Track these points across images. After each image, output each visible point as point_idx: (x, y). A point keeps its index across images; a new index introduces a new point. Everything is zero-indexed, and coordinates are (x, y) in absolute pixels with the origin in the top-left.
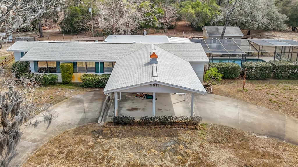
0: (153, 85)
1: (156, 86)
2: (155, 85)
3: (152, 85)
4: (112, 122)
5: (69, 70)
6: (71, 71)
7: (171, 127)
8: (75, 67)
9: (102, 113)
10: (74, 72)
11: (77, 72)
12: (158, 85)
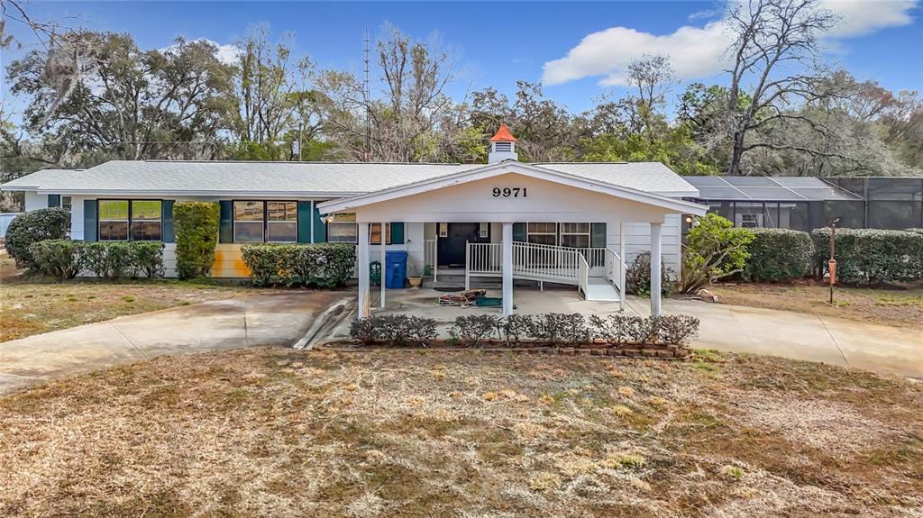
0: (502, 193)
1: (516, 196)
2: (510, 192)
3: (499, 192)
4: (346, 343)
5: (205, 223)
6: (209, 228)
7: (576, 352)
8: (227, 221)
9: (310, 333)
10: (220, 242)
11: (233, 242)
12: (522, 192)
